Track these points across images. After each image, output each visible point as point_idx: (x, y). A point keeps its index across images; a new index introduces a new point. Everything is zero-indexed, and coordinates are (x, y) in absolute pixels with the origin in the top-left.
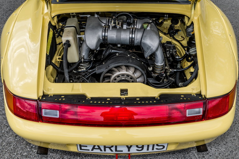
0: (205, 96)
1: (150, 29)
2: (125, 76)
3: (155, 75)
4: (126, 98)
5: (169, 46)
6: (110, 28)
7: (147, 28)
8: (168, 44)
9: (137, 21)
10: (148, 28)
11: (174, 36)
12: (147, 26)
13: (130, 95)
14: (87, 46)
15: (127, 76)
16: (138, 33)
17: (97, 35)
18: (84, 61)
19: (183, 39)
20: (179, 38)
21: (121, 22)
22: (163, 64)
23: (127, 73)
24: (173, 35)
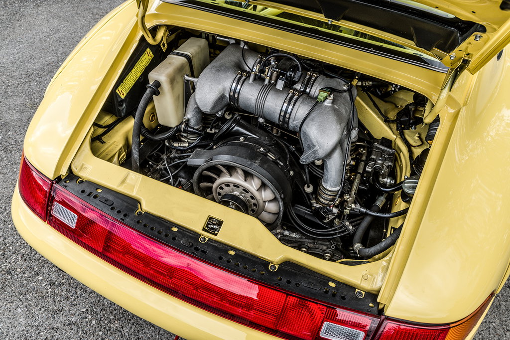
0: (384, 307)
1: (330, 105)
2: (241, 189)
3: (315, 205)
4: (210, 240)
5: (381, 149)
6: (249, 79)
7: (324, 101)
8: (382, 144)
9: (316, 78)
10: (328, 103)
11: (406, 132)
12: (326, 98)
13: (223, 236)
14: (196, 103)
15: (244, 190)
16: (302, 107)
17: (220, 87)
18: (184, 130)
19: (420, 143)
20: (413, 139)
21: (277, 71)
22: (337, 188)
23: (246, 185)
24: (404, 129)
